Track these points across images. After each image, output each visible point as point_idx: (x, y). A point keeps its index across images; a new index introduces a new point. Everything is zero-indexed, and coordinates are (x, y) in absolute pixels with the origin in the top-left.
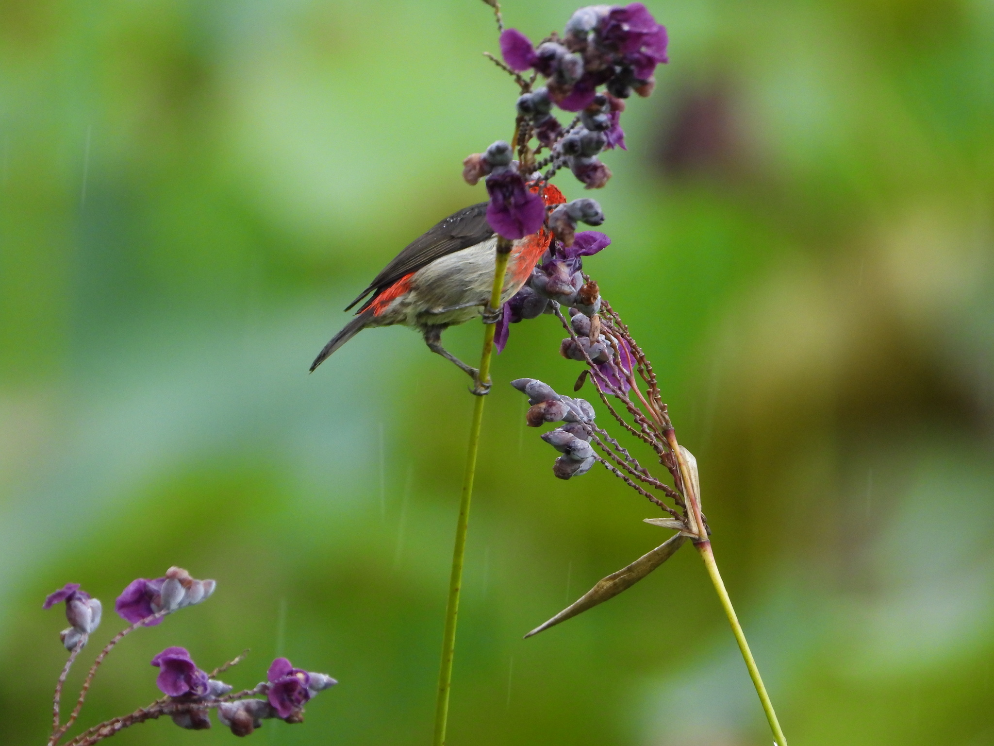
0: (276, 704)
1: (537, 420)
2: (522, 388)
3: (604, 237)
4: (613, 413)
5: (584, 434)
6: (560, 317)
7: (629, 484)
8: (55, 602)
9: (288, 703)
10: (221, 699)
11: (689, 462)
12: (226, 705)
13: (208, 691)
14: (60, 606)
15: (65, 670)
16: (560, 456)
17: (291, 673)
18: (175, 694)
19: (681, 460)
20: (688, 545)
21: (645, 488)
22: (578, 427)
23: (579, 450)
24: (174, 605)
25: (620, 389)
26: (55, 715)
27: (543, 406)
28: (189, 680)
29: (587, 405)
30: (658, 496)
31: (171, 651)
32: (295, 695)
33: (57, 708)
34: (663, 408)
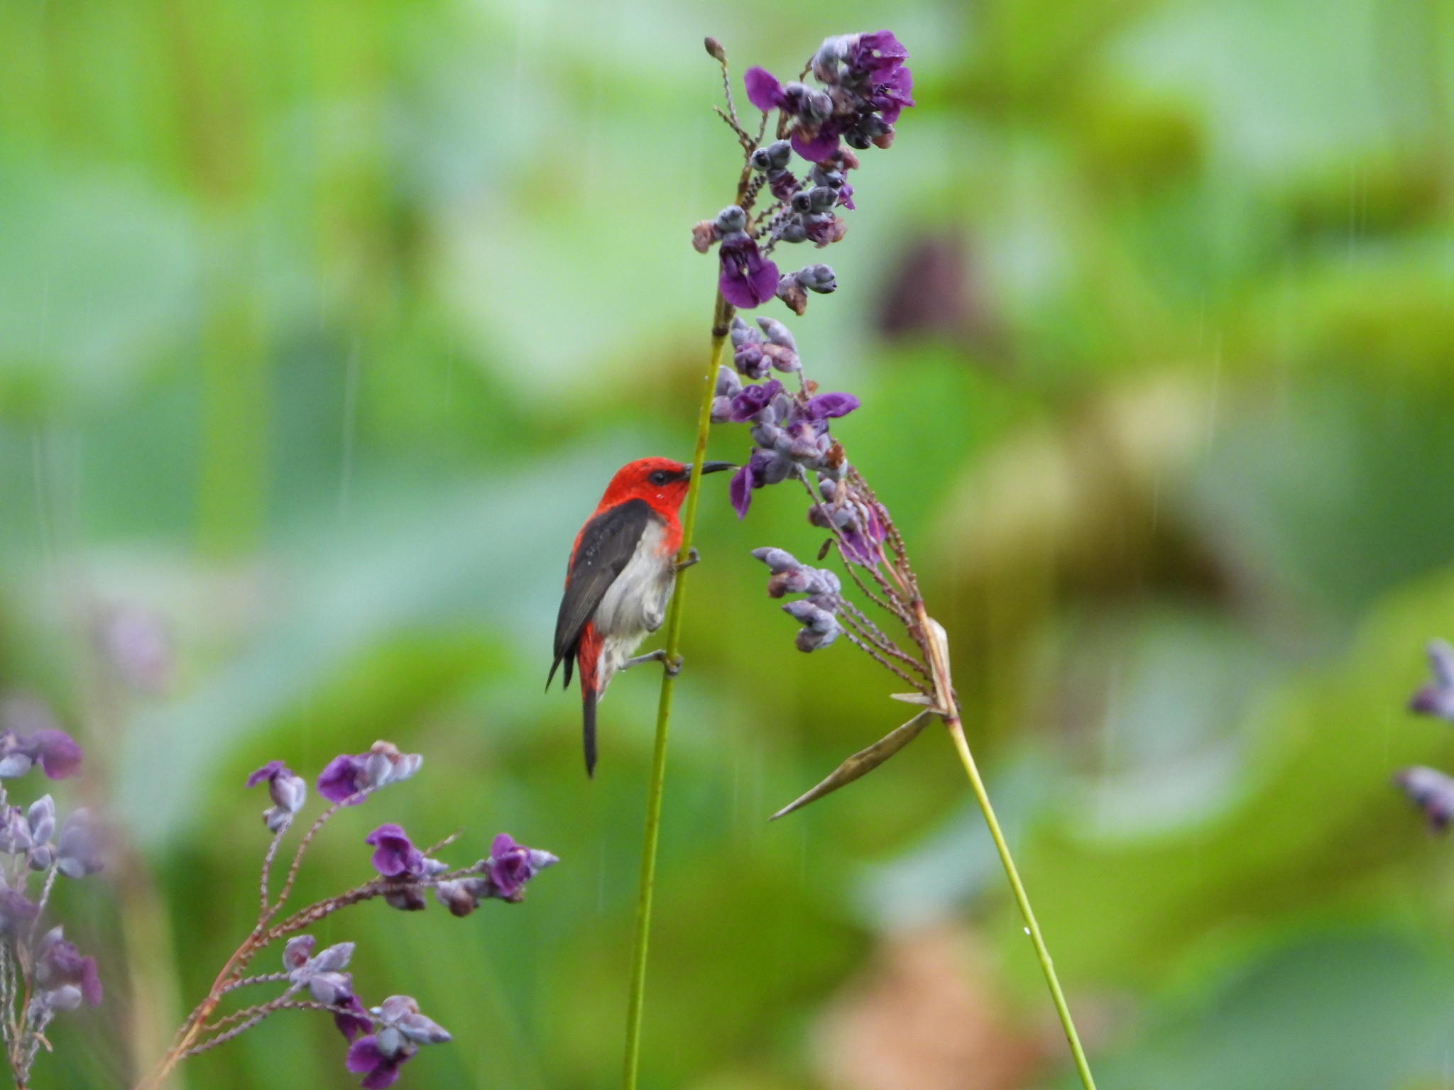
0: (499, 882)
1: (779, 591)
2: (763, 558)
3: (854, 399)
4: (858, 583)
5: (829, 606)
6: (804, 483)
7: (875, 658)
8: (259, 780)
9: (510, 881)
10: (438, 878)
11: (938, 635)
12: (444, 884)
13: (423, 871)
14: (264, 783)
15: (270, 851)
16: (802, 628)
17: (513, 849)
18: (390, 874)
19: (929, 632)
20: (937, 723)
21: (891, 662)
22: (822, 599)
23: (821, 622)
24: (381, 781)
25: (868, 558)
26: (262, 897)
27: (784, 577)
28: (405, 858)
29: (832, 576)
30: (906, 671)
31: (385, 829)
32: (518, 872)
33: (264, 890)
34: (911, 579)
